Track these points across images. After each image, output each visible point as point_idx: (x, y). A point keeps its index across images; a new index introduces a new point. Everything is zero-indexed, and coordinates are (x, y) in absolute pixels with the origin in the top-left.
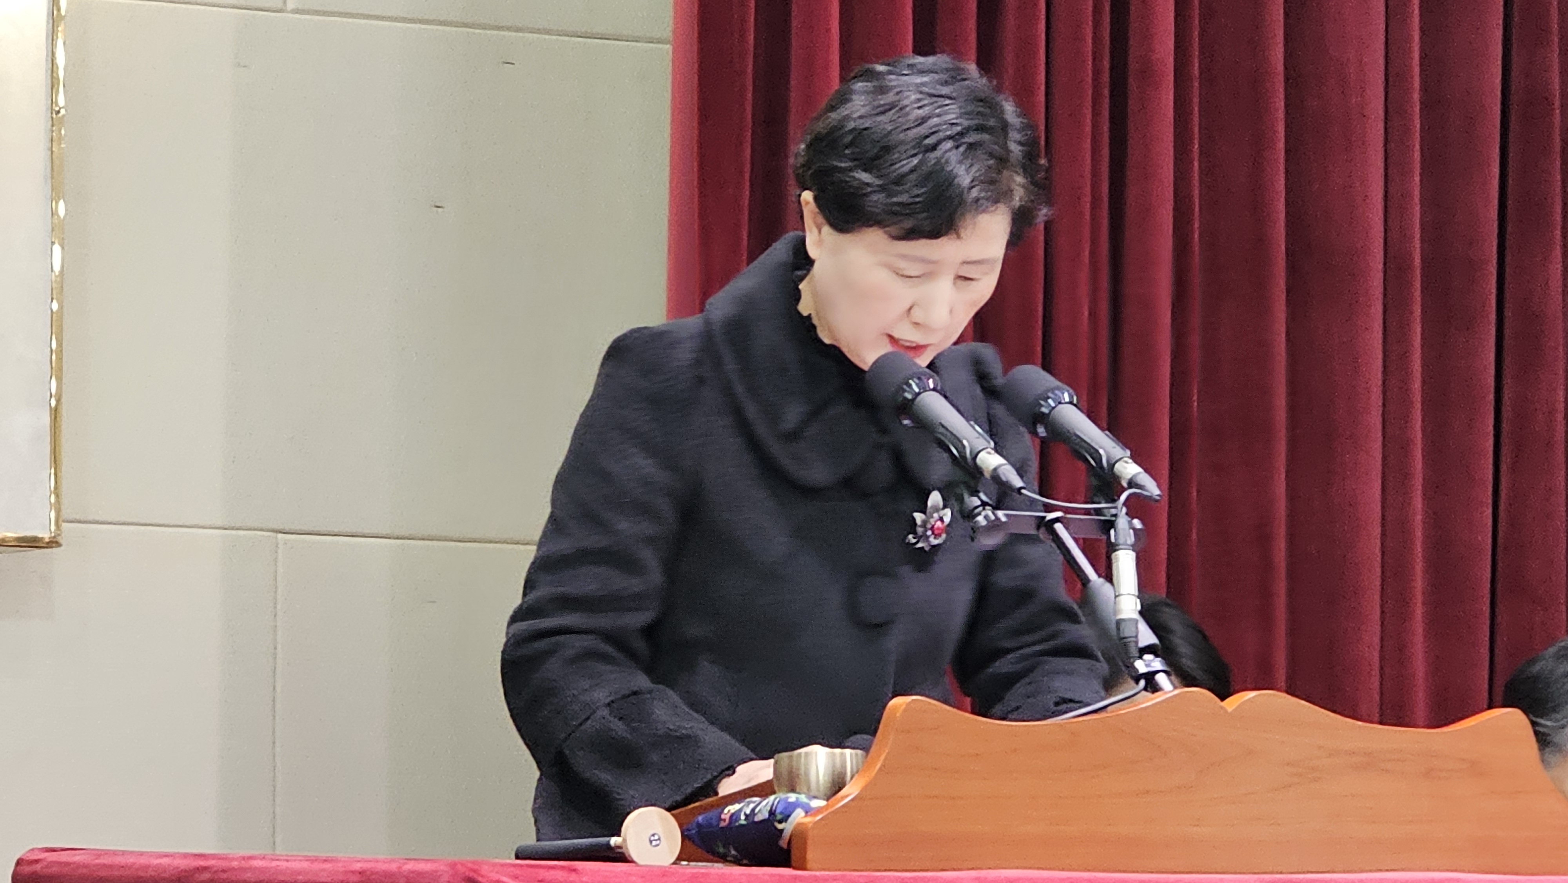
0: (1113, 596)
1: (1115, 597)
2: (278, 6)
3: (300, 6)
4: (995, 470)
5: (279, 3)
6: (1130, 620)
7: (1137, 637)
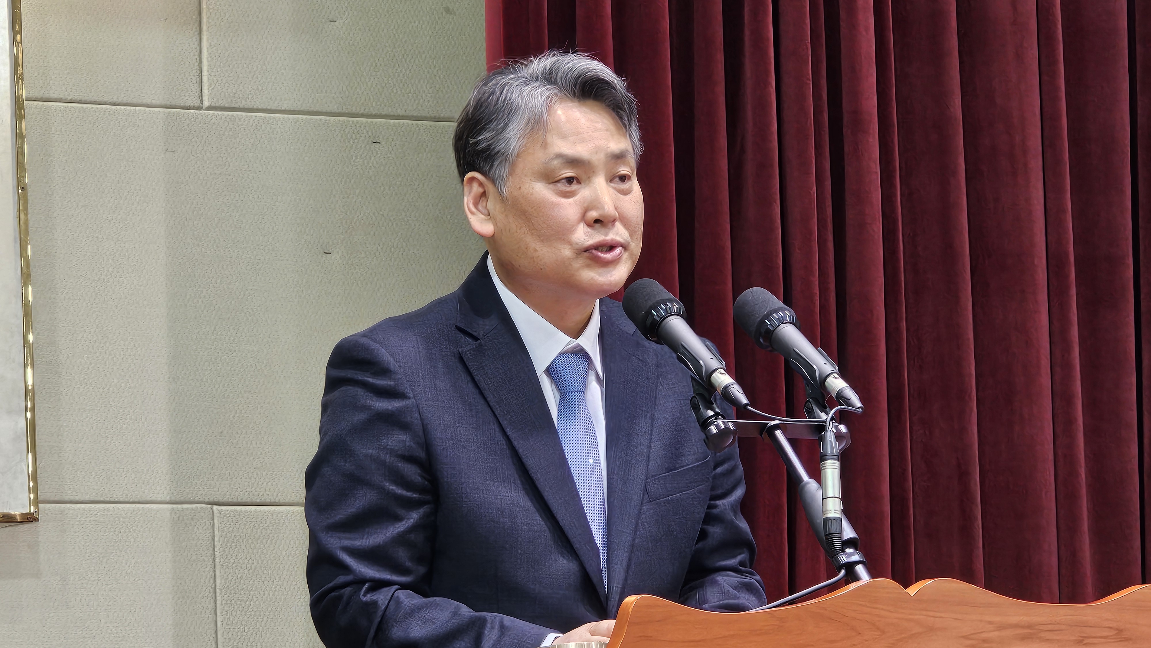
0: (822, 497)
1: (823, 499)
2: (197, 105)
3: (213, 104)
4: (726, 388)
5: (197, 103)
6: (835, 519)
7: (841, 533)
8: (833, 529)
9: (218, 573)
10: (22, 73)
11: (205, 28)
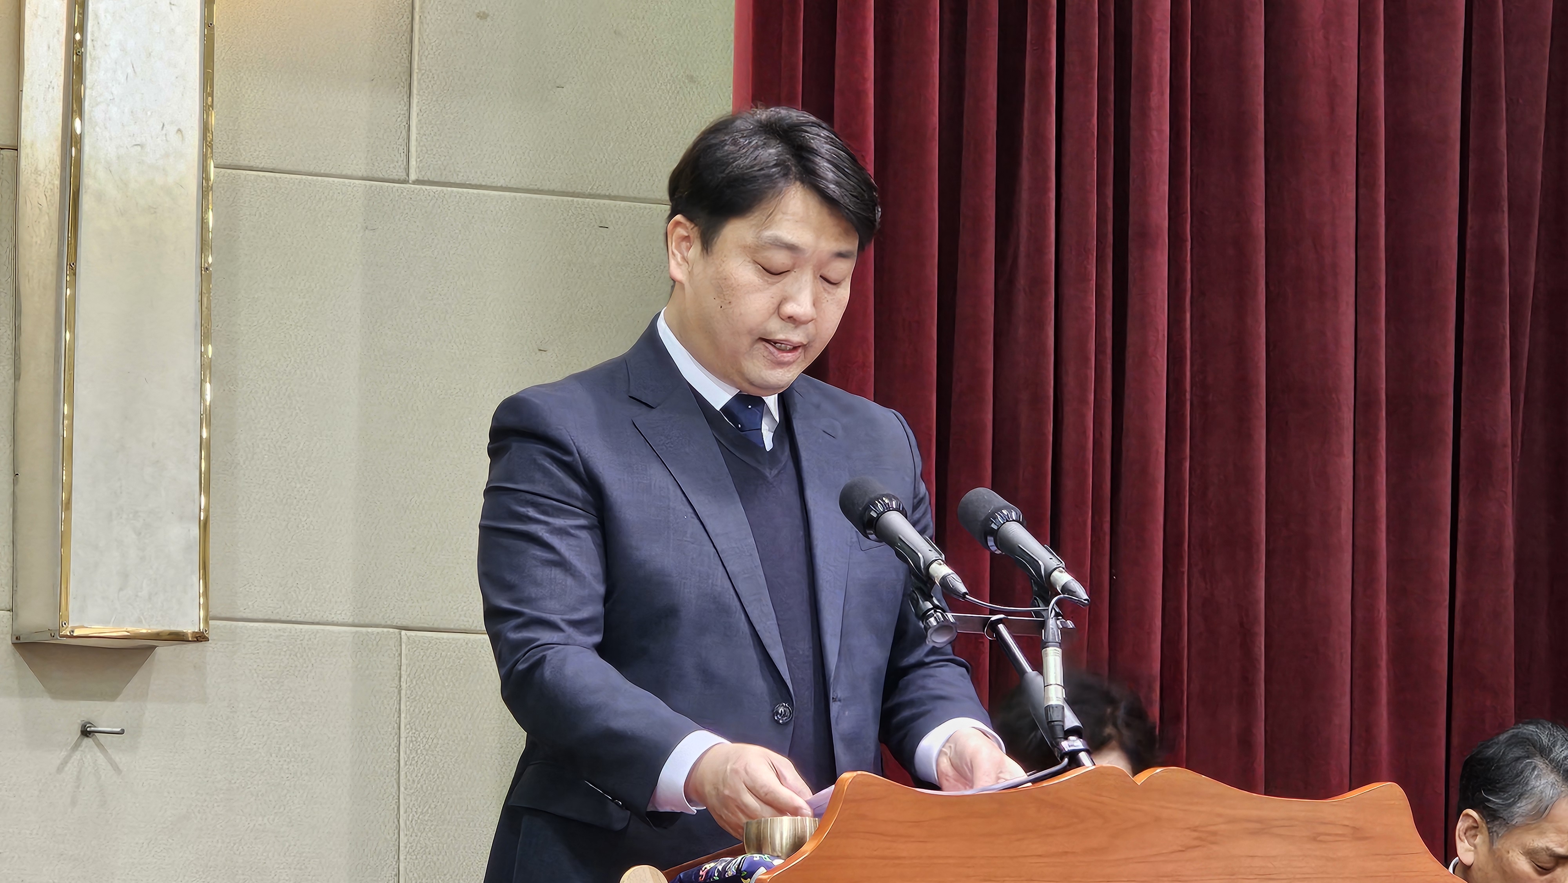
0: (1043, 686)
1: (1045, 687)
2: (402, 178)
3: (421, 178)
4: (944, 578)
5: (403, 176)
6: (1057, 706)
7: (1063, 721)
8: (1056, 716)
9: (403, 707)
10: (212, 140)
11: (415, 91)
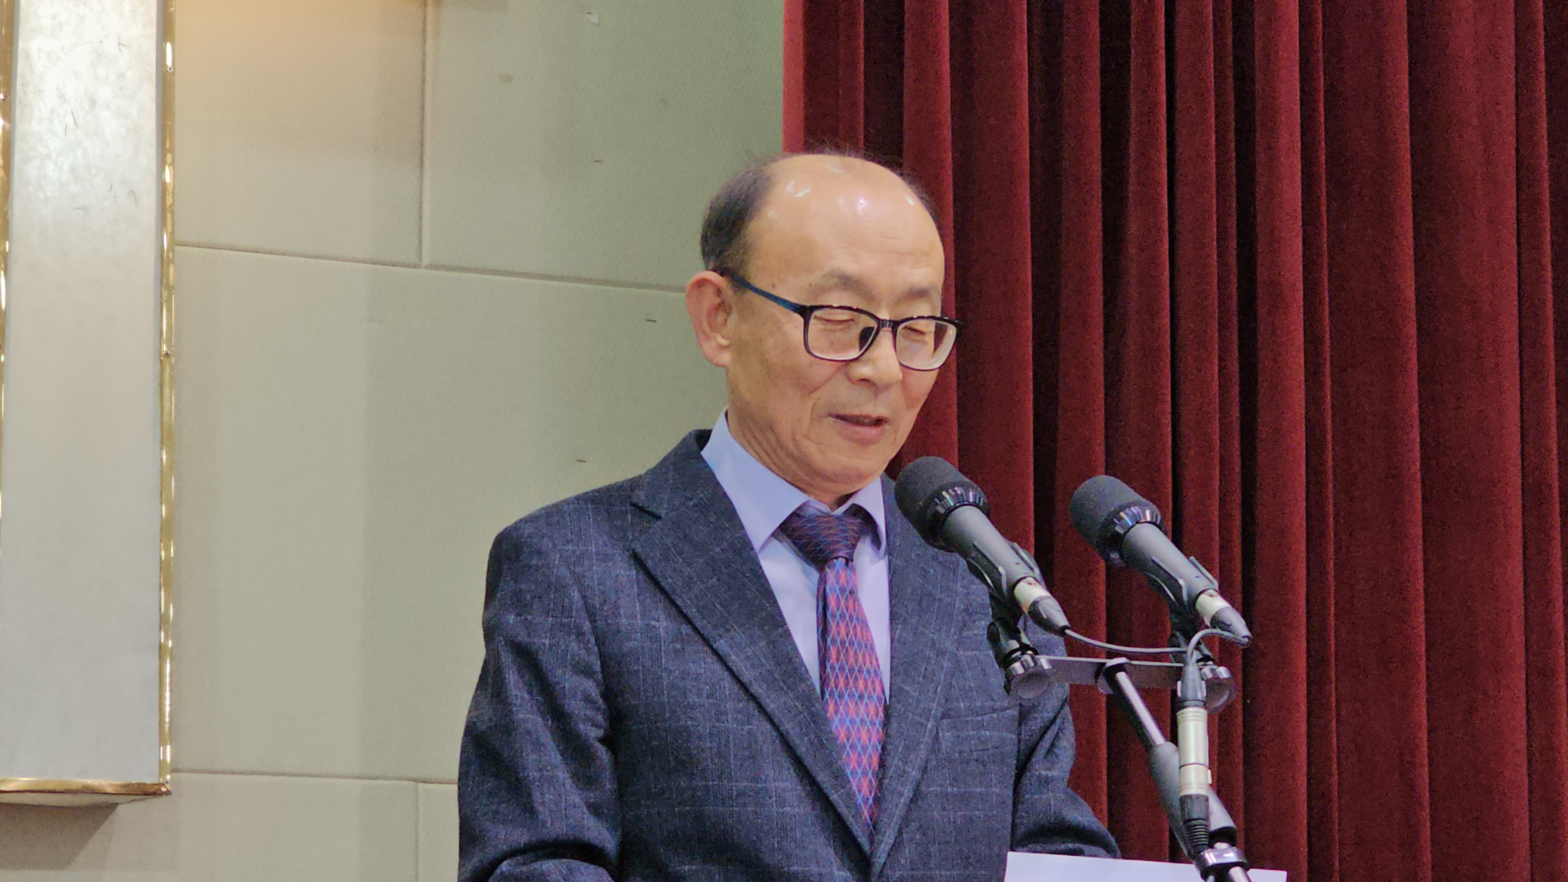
0: (1178, 767)
1: (1180, 767)
2: (412, 262)
3: (436, 262)
4: (1035, 604)
6: (1198, 797)
7: (1207, 819)
8: (1196, 811)
